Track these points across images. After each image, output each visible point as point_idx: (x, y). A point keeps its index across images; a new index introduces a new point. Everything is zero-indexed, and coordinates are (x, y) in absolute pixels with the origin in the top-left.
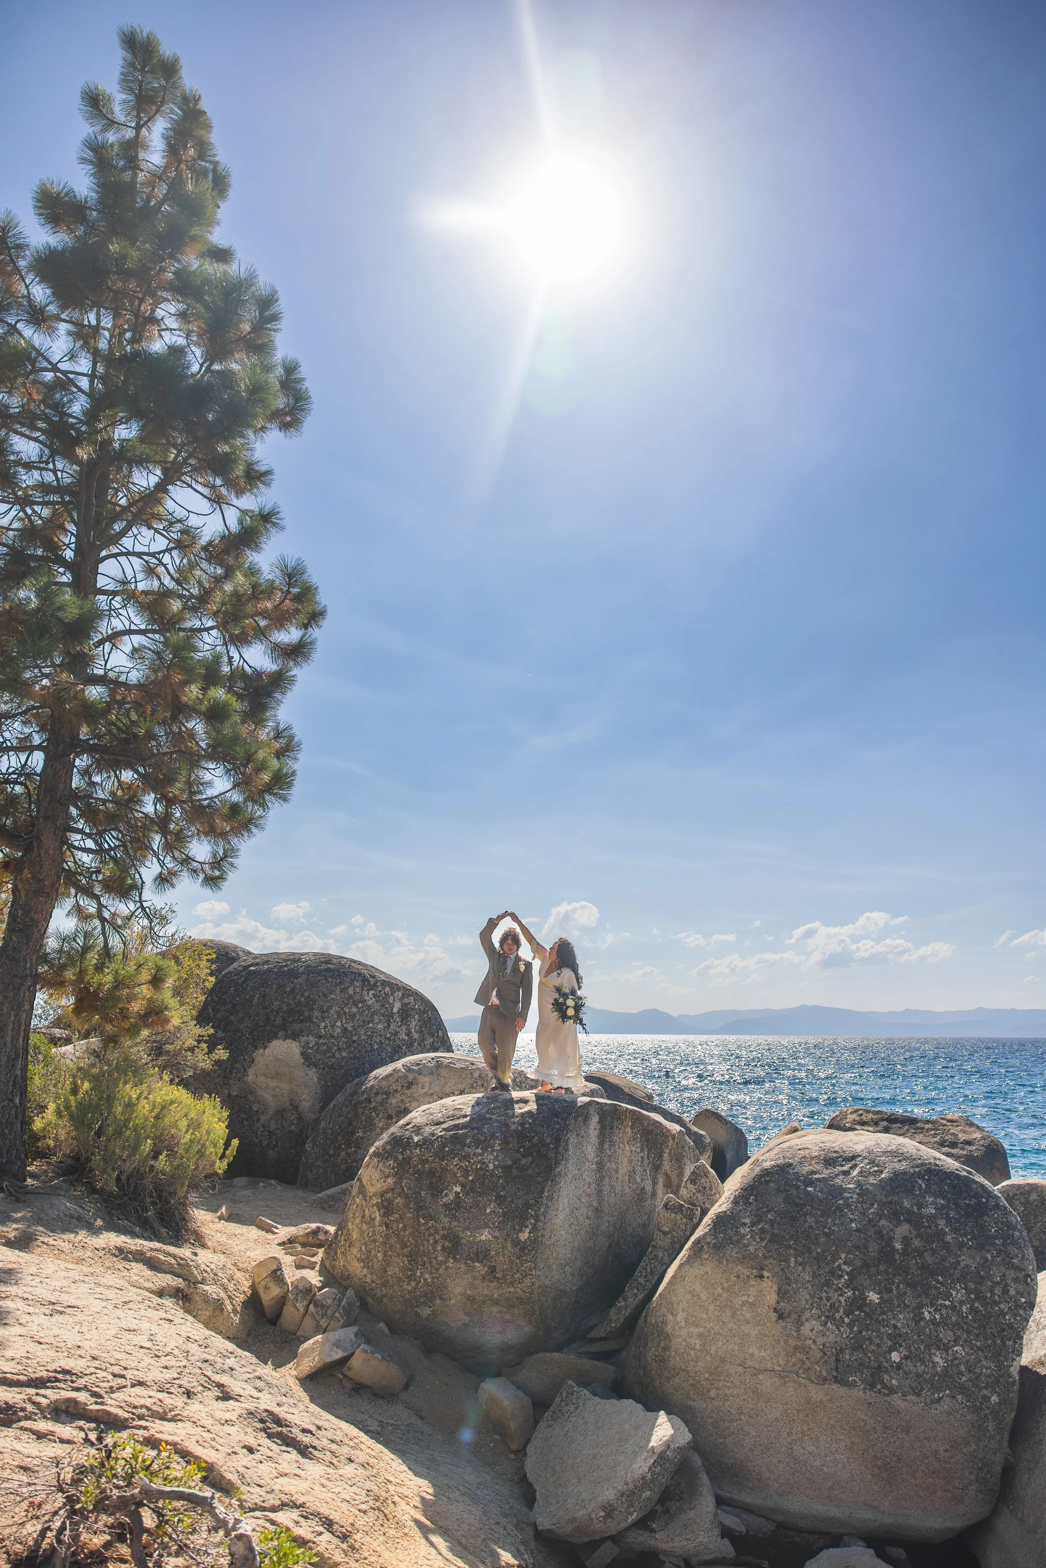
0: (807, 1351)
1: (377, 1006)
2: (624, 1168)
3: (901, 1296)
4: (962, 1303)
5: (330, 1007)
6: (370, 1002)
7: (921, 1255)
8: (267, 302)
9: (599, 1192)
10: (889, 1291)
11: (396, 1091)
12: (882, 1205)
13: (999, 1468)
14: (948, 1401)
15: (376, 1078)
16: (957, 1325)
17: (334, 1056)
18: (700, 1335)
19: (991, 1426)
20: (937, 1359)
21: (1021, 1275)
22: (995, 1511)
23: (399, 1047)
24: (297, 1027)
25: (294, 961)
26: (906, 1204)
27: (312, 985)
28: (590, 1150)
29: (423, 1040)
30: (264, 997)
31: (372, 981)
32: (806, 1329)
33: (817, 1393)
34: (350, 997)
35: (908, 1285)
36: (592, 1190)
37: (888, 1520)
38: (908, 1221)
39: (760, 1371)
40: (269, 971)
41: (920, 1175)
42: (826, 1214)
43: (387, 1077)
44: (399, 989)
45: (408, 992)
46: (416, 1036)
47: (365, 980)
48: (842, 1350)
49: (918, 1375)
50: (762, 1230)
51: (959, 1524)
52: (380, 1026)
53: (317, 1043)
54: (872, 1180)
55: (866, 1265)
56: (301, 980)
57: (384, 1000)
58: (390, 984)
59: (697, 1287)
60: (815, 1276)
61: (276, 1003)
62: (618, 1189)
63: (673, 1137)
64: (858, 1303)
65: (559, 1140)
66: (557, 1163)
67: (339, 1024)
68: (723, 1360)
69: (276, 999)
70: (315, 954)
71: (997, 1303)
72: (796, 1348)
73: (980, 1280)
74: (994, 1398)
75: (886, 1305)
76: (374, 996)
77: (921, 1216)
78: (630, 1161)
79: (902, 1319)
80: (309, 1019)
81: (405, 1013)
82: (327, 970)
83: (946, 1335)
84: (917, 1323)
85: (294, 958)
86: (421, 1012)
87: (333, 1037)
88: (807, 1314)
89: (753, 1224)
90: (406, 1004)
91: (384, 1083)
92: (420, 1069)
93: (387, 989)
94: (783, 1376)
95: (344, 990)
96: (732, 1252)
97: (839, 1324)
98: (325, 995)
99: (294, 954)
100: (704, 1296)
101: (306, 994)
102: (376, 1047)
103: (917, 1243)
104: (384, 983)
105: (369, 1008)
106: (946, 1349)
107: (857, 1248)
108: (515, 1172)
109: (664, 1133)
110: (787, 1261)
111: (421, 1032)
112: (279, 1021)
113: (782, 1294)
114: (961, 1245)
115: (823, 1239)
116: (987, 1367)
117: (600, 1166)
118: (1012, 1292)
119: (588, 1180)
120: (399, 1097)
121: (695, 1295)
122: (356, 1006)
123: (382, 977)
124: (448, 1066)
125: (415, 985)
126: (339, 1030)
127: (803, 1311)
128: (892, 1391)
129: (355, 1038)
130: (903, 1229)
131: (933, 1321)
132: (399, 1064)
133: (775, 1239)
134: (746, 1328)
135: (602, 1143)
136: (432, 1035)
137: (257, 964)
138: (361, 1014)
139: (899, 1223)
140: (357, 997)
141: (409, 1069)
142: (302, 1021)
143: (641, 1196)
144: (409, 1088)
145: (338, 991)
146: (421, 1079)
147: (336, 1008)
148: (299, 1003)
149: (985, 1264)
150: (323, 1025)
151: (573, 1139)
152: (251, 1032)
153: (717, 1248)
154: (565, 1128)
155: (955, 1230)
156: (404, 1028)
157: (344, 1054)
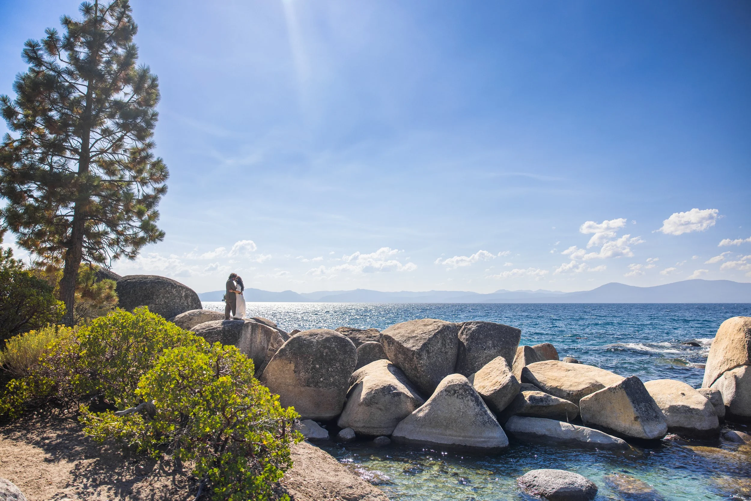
0: (301, 380)
1: (177, 294)
2: (258, 341)
3: (324, 366)
4: (338, 367)
5: (160, 295)
6: (174, 293)
7: (330, 356)
8: (154, 80)
9: (251, 347)
10: (322, 364)
11: (186, 321)
12: (322, 345)
13: (343, 402)
14: (333, 388)
15: (178, 318)
16: (337, 372)
17: (161, 311)
18: (275, 378)
19: (342, 393)
20: (331, 379)
21: (353, 360)
22: (342, 412)
23: (184, 308)
24: (148, 301)
25: (145, 278)
26: (328, 345)
27: (153, 287)
28: (249, 336)
29: (192, 305)
30: (135, 291)
31: (175, 286)
32: (301, 375)
33: (303, 389)
34: (167, 291)
35: (326, 363)
36: (249, 346)
37: (317, 416)
38: (327, 348)
39: (289, 385)
40: (136, 282)
41: (332, 338)
42: (308, 347)
43: (182, 317)
44: (184, 288)
45: (188, 289)
46: (190, 304)
47: (172, 285)
48: (309, 379)
49: (327, 383)
50: (292, 352)
51: (333, 415)
52: (178, 301)
53: (155, 307)
54: (320, 339)
55: (316, 359)
56: (149, 285)
57: (179, 292)
58: (181, 287)
59: (275, 367)
60: (304, 362)
61: (139, 293)
62: (256, 346)
63: (274, 333)
64: (314, 368)
65: (239, 332)
66: (239, 338)
67: (163, 300)
68: (280, 384)
69: (140, 292)
70: (153, 276)
71: (346, 366)
72: (298, 379)
73: (343, 361)
74: (343, 387)
75: (321, 368)
76: (176, 291)
77: (331, 347)
78: (260, 339)
79: (324, 371)
80: (152, 298)
81: (186, 296)
82: (159, 282)
83: (334, 374)
84: (327, 371)
85: (145, 277)
86: (192, 296)
87: (161, 304)
88: (301, 371)
89: (290, 350)
90: (187, 293)
91: (181, 319)
92: (194, 315)
93: (180, 288)
94: (295, 386)
95: (165, 289)
96: (284, 357)
97: (309, 373)
98: (158, 290)
99: (145, 276)
100: (276, 369)
101: (151, 290)
102: (176, 308)
103: (329, 353)
104: (179, 286)
105: (174, 295)
106: (334, 377)
107: (315, 355)
108: (227, 341)
109: (271, 332)
110: (297, 359)
111: (192, 303)
112: (141, 299)
113: (296, 367)
114: (340, 354)
115: (306, 353)
116: (343, 380)
117: (251, 340)
118: (350, 364)
119: (248, 343)
120: (187, 323)
121: (274, 368)
122: (169, 294)
123: (178, 284)
124: (203, 314)
125: (190, 287)
126: (163, 302)
127: (300, 370)
128: (320, 387)
129: (169, 305)
130: (326, 350)
131: (331, 371)
132: (187, 313)
133: (295, 354)
134: (286, 376)
135: (252, 334)
136: (196, 304)
137: (130, 279)
138: (171, 297)
139: (325, 349)
140: (169, 291)
141: (190, 315)
142: (149, 299)
143: (263, 348)
144: (190, 320)
145: (163, 289)
146: (194, 317)
147: (162, 295)
148: (148, 293)
149: (345, 358)
150: (157, 300)
151: (243, 332)
152: (130, 303)
153: (280, 357)
154: (242, 329)
155: (338, 350)
156: (186, 301)
157: (165, 310)
